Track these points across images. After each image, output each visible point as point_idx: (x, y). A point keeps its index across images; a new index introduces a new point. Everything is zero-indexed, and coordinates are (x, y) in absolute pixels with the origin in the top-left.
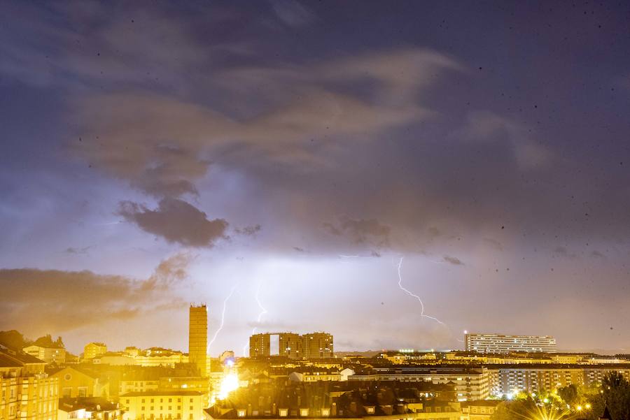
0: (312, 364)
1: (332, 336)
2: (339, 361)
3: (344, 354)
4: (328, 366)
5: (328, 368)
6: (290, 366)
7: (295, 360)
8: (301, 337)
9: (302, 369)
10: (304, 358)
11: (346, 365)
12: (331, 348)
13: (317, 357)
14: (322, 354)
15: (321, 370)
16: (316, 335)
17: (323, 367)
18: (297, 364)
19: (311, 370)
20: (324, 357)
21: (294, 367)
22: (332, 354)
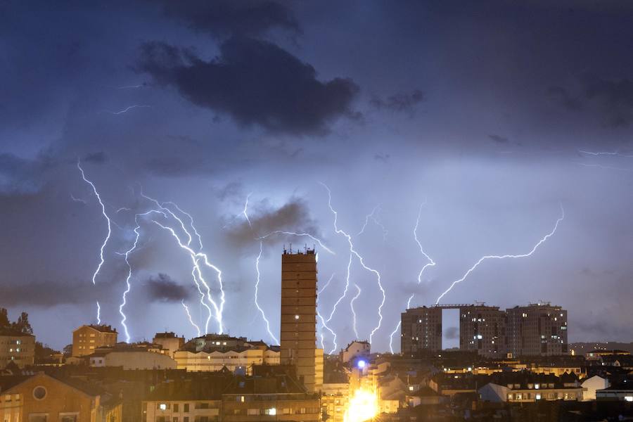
0: (525, 366)
1: (565, 312)
2: (579, 361)
3: (589, 347)
4: (557, 372)
5: (556, 375)
6: (482, 371)
7: (491, 359)
8: (503, 314)
9: (507, 378)
10: (509, 356)
11: (593, 370)
12: (564, 335)
13: (537, 353)
14: (545, 348)
15: (542, 379)
16: (532, 309)
17: (547, 373)
18: (495, 367)
19: (524, 380)
20: (549, 354)
21: (490, 372)
22: (565, 347)
